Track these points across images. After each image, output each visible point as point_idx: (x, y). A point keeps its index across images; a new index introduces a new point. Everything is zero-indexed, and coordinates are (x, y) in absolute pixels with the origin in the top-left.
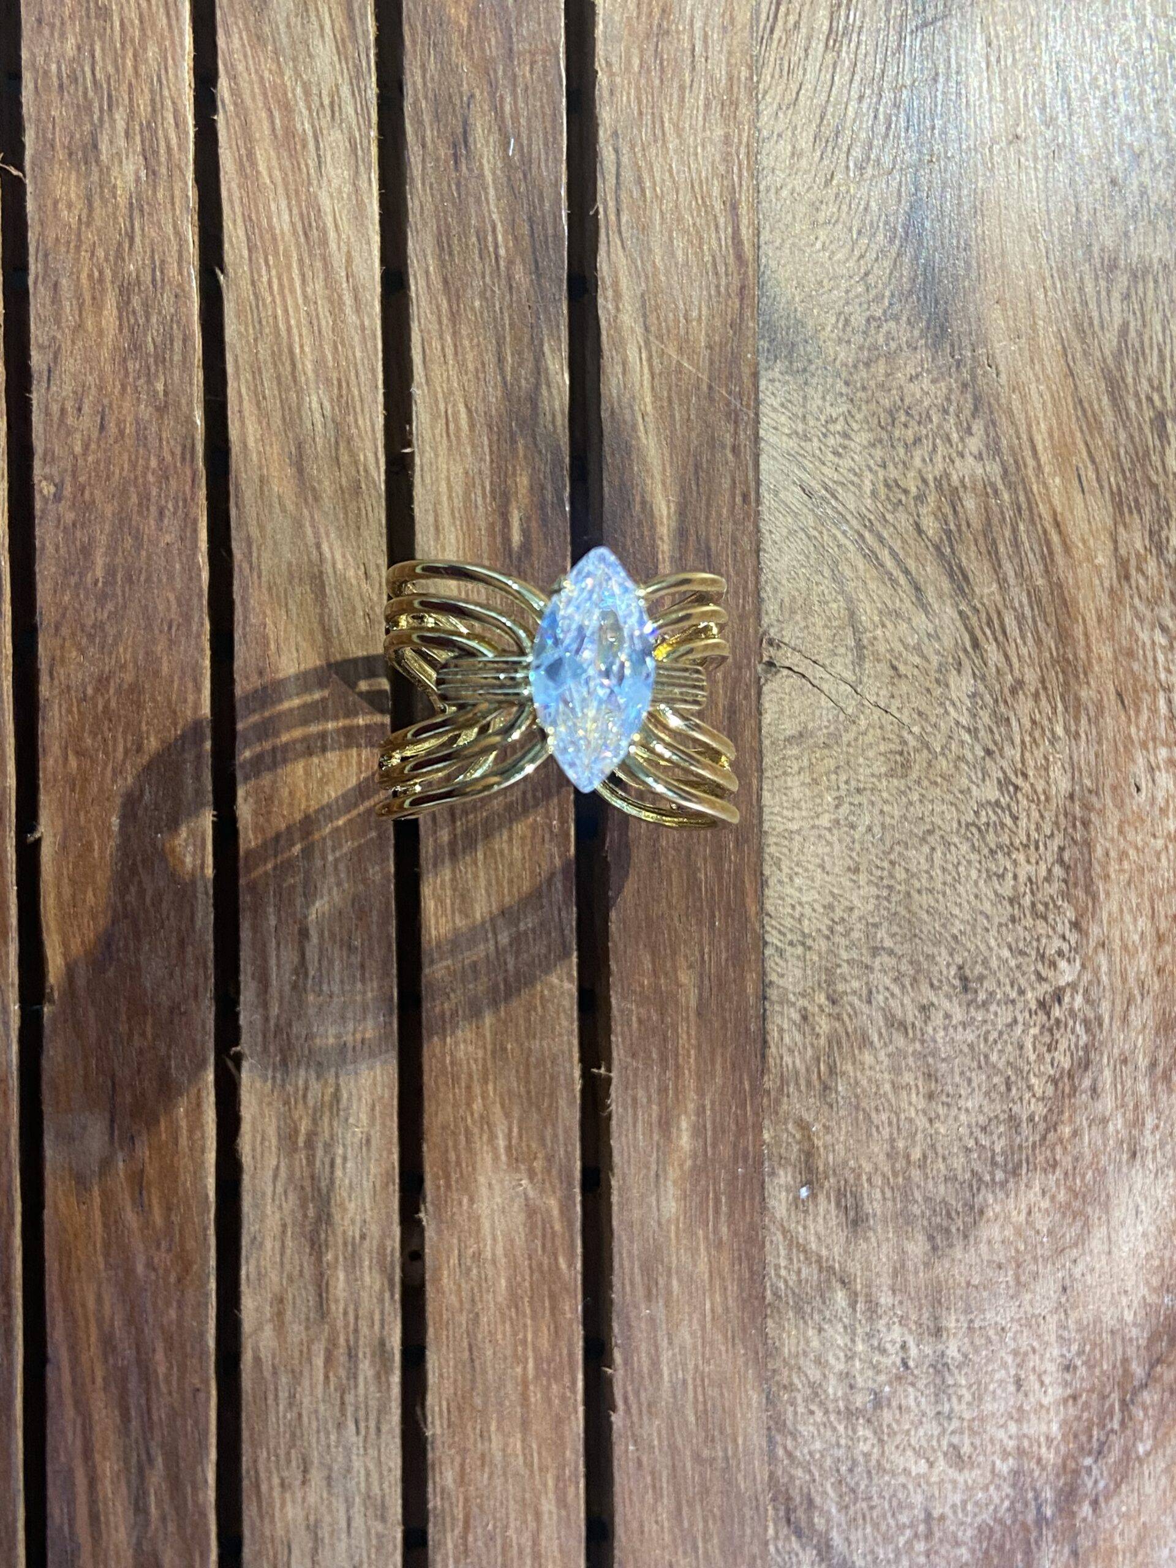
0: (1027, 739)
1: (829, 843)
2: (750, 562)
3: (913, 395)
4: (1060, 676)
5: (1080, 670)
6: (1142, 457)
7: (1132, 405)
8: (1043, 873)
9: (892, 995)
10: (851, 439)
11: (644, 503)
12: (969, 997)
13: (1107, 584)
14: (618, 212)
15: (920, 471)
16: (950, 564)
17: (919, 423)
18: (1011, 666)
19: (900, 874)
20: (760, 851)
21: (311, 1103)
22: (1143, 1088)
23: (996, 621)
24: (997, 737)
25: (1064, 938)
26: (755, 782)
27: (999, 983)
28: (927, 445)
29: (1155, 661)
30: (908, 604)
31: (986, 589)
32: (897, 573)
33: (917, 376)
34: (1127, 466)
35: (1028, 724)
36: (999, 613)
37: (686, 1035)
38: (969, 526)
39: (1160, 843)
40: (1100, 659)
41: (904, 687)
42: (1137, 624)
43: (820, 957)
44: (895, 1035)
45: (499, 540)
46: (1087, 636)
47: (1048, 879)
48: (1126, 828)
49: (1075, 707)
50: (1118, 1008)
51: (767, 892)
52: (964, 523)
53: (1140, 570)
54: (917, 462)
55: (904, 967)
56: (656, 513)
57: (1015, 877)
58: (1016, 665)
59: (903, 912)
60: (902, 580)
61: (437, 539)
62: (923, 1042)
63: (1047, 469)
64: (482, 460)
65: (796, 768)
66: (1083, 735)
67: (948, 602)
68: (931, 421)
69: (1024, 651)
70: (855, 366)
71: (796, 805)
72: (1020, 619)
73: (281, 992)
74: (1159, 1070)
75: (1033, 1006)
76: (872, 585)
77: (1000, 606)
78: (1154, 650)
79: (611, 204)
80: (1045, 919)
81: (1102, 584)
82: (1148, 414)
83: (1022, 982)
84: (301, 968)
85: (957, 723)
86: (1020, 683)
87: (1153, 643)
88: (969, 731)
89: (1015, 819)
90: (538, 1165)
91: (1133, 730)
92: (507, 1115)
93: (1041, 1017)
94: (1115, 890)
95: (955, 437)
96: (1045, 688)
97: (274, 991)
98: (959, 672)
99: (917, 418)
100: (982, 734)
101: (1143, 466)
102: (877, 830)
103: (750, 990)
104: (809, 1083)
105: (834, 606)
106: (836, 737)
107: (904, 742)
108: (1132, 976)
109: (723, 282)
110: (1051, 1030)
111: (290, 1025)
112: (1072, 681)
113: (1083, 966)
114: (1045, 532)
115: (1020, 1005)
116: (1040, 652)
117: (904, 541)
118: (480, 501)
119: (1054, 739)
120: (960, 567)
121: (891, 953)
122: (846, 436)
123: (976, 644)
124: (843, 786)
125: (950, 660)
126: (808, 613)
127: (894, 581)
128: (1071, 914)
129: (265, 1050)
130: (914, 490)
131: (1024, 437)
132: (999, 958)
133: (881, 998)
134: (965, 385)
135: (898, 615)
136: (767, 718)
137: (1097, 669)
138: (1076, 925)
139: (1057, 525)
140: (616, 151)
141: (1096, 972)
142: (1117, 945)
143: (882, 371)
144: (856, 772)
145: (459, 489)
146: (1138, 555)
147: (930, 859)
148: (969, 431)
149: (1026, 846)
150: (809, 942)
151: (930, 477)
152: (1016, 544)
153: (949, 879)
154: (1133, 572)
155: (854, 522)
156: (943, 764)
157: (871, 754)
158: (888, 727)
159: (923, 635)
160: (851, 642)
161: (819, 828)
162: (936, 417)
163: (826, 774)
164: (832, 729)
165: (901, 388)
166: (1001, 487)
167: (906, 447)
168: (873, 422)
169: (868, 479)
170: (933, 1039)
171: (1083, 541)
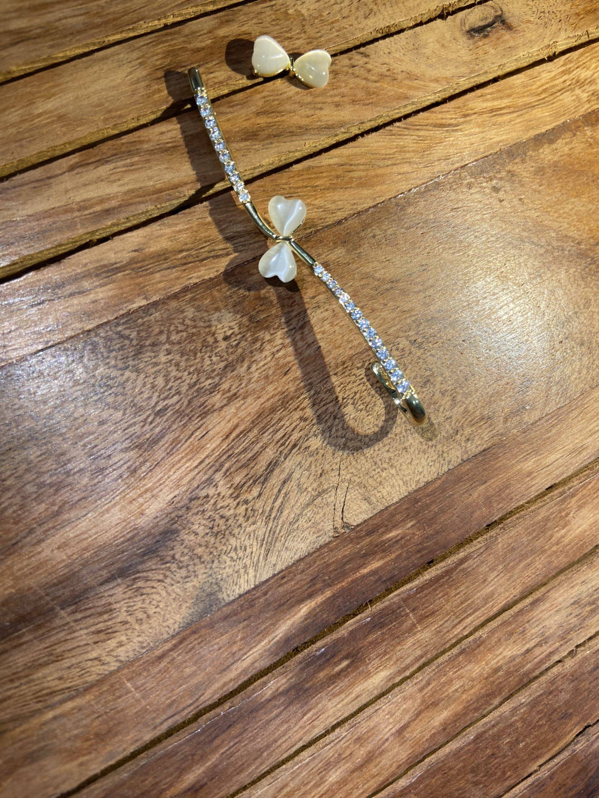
0: (322, 404)
1: (401, 465)
2: (308, 560)
3: (204, 530)
4: (290, 403)
5: (283, 396)
6: (180, 414)
7: (157, 430)
9: (444, 409)
10: (236, 547)
11: (306, 619)
12: (431, 378)
13: (242, 402)
14: (188, 707)
15: (235, 508)
16: (267, 474)
17: (214, 520)
18: (296, 426)
20: (416, 491)
21: (580, 611)
23: (281, 442)
24: (327, 417)
26: (393, 507)
27: (420, 368)
28: (222, 512)
29: (264, 365)
30: (292, 483)
31: (270, 454)
32: (282, 495)
33: (194, 532)
34: (187, 418)
36: (278, 442)
37: (495, 483)
38: (248, 474)
39: (337, 328)
40: (275, 389)
41: (327, 467)
42: (253, 381)
43: (444, 445)
44: (458, 401)
45: (350, 670)
46: (268, 400)
48: (336, 346)
49: (300, 390)
50: (406, 315)
51: (430, 480)
52: (247, 477)
53: (229, 391)
54: (232, 512)
55: (432, 410)
56: (308, 611)
58: (295, 424)
60: (283, 492)
61: (361, 695)
62: (455, 388)
63: (206, 454)
64: (321, 697)
65: (379, 494)
66: (309, 381)
67: (283, 467)
68: (211, 515)
69: (288, 424)
70: (203, 562)
71: (393, 486)
72: (276, 431)
73: (550, 647)
75: (422, 351)
76: (292, 502)
77: (273, 444)
78: (260, 368)
79: (186, 712)
81: (243, 404)
82: (158, 420)
83: (415, 359)
84: (539, 645)
85: (330, 437)
86: (302, 419)
87: (257, 369)
88: (331, 430)
89: (355, 393)
90: (563, 514)
91: (297, 361)
93: (424, 345)
95: (212, 501)
96: (298, 407)
97: (551, 650)
98: (309, 447)
99: (212, 523)
100: (329, 425)
101: (183, 411)
102: (387, 448)
103: (468, 467)
104: (490, 426)
105: (308, 514)
106: (359, 484)
107: (348, 456)
108: (391, 316)
109: (196, 642)
110: (428, 339)
111: (559, 636)
112: (290, 397)
113: (398, 337)
114: (234, 440)
115: (424, 356)
116: (284, 416)
117: (268, 499)
118: (337, 688)
119: (317, 393)
120: (266, 470)
121: (429, 418)
122: (236, 549)
123: (295, 446)
124: (377, 471)
125: (306, 453)
126: (316, 524)
127: (286, 495)
129: (571, 639)
130: (244, 507)
131: (197, 471)
132: (411, 373)
133: (448, 413)
134: (188, 509)
135: (299, 485)
136: (366, 517)
137: (279, 389)
139: (227, 436)
140: (161, 723)
141: (398, 330)
143: (200, 549)
144: (369, 469)
145: (337, 699)
146: (223, 394)
148: (207, 496)
150: (441, 453)
151: (235, 503)
152: (245, 450)
154: (232, 393)
155: (270, 525)
156: (349, 435)
157: (359, 467)
158: (346, 465)
159: (302, 470)
160: (320, 499)
161: (397, 472)
162: (208, 514)
163: (375, 480)
164: (357, 488)
165: (203, 537)
166: (224, 469)
167: (227, 520)
168: (224, 541)
169: (249, 529)
170: (453, 384)
171: (229, 421)
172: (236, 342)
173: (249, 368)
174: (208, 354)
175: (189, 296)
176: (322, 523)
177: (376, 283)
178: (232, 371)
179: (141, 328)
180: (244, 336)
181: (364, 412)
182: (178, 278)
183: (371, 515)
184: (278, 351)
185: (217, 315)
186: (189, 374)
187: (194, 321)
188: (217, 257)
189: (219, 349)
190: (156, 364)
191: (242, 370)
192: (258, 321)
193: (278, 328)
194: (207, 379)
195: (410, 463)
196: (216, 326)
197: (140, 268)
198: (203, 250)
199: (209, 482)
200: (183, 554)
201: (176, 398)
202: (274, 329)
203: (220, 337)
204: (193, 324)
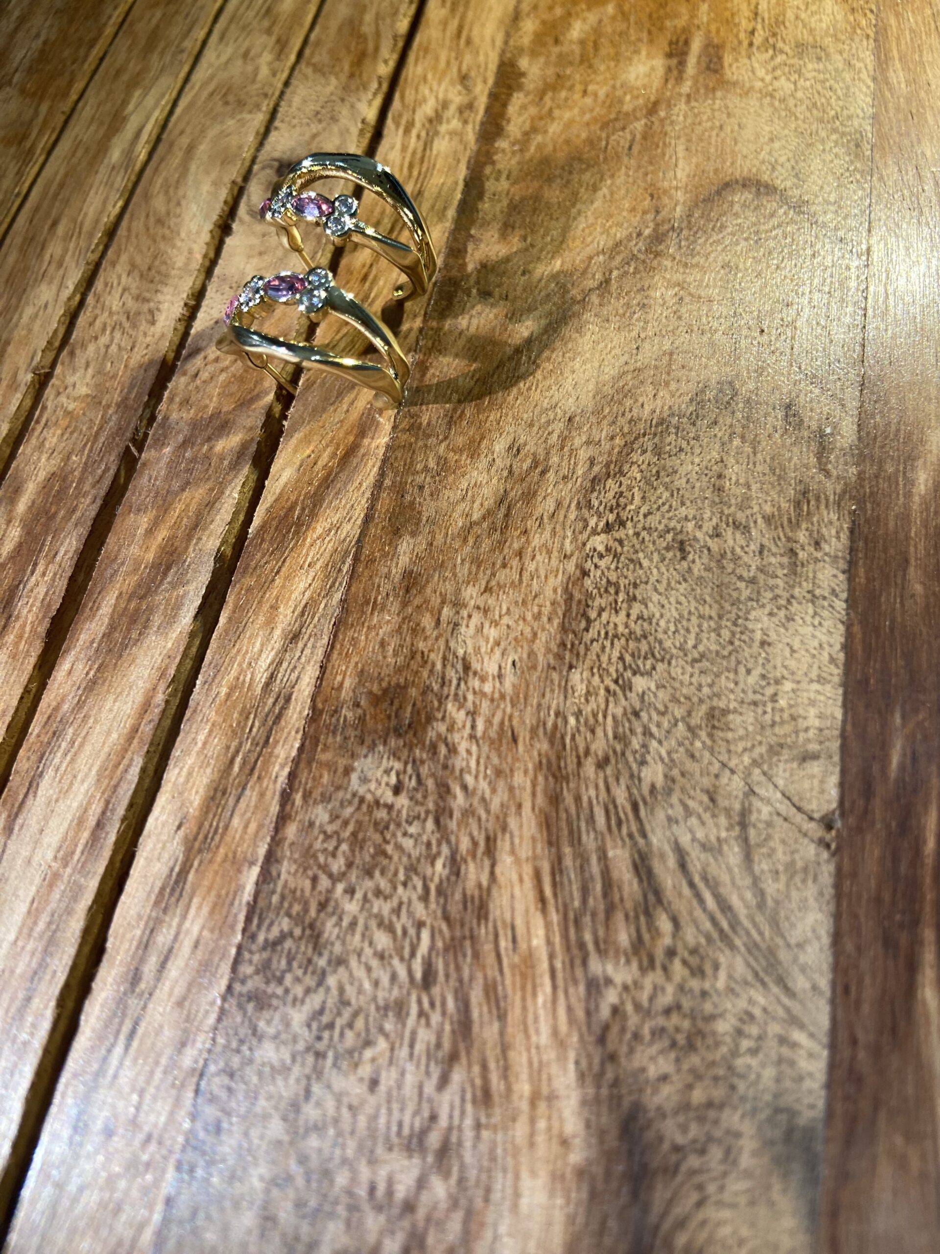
0: (601, 719)
1: (785, 667)
2: (845, 926)
3: (667, 1060)
4: (562, 765)
5: (544, 767)
6: (453, 947)
8: (605, 615)
9: (742, 548)
10: (735, 1028)
12: (679, 537)
13: (507, 836)
15: (668, 979)
16: (649, 883)
17: (664, 1029)
18: (606, 781)
19: (726, 634)
20: (847, 672)
22: (555, 459)
23: (613, 822)
24: (627, 726)
25: (596, 566)
26: (849, 727)
27: (654, 543)
28: (658, 1005)
29: (478, 763)
30: (693, 855)
31: (619, 854)
32: (701, 885)
33: (659, 1080)
34: (468, 943)
35: (599, 732)
36: (609, 829)
37: (918, 549)
39: (505, 620)
40: (526, 772)
41: (706, 782)
42: (487, 795)
43: (800, 584)
44: (743, 521)
46: (534, 794)
47: (601, 610)
48: (529, 636)
49: (555, 737)
50: (562, 512)
51: (843, 640)
52: (631, 919)
53: (475, 844)
54: (670, 989)
55: (730, 567)
57: (628, 615)
58: (601, 782)
59: (727, 606)
60: (697, 879)
62: (722, 512)
63: (544, 956)
65: (811, 734)
66: (552, 713)
67: (655, 849)
68: (651, 1029)
69: (592, 792)
70: (723, 1104)
71: (812, 703)
72: (591, 819)
74: (539, 469)
75: (629, 524)
76: (725, 878)
77: (608, 837)
78: (478, 772)
80: (608, 581)
81: (511, 838)
82: (436, 991)
83: (635, 541)
85: (660, 742)
86: (602, 764)
87: (476, 777)
88: (651, 735)
89: (621, 658)
91: (509, 710)
93: (624, 515)
94: (549, 593)
95: (629, 1008)
96: (578, 757)
98: (653, 786)
99: (665, 1036)
100: (639, 730)
101: (453, 939)
102: (742, 670)
103: (862, 571)
104: (818, 499)
105: (765, 866)
106: (772, 752)
107: (711, 736)
108: (547, 534)
110: (618, 505)
112: (553, 759)
113: (584, 544)
114: (555, 895)
115: (640, 526)
116: (578, 788)
119: (578, 714)
120: (641, 880)
121: (741, 578)
122: (739, 1032)
123: (635, 807)
124: (769, 709)
125: (660, 798)
126: (790, 866)
127: (705, 879)
128: (588, 582)
130: (677, 962)
131: (561, 993)
132: (651, 560)
133: (753, 547)
134: (612, 1057)
135: (704, 846)
136: (834, 779)
137: (530, 766)
138: (585, 573)
139: (542, 900)
141: (575, 539)
142: (555, 554)
143: (695, 1093)
144: (756, 719)
146: (474, 857)
147: (698, 640)
148: (615, 1010)
149: (616, 636)
150: (809, 596)
151: (659, 971)
152: (585, 891)
153: (685, 623)
154: (482, 843)
155: (738, 942)
156: (679, 712)
157: (741, 732)
158: (723, 750)
159: (682, 823)
160: (752, 832)
161: (794, 681)
162: (646, 1031)
163: (782, 722)
164: (775, 759)
165: (679, 1071)
166: (591, 947)
167: (679, 1007)
168: (710, 1041)
169: (721, 983)
170: (713, 513)
171: (521, 880)
172: (414, 778)
173: (465, 787)
174: (399, 834)
175: (298, 798)
176: (797, 857)
177: (485, 525)
178: (451, 816)
179: (286, 905)
180: (414, 761)
181: (660, 667)
182: (262, 795)
183: (838, 769)
184: (473, 727)
185: (354, 777)
186: (405, 884)
187: (337, 817)
188: (279, 717)
189: (404, 812)
190: (353, 924)
191: (459, 800)
192: (410, 726)
193: (440, 703)
194: (433, 864)
195: (793, 651)
196: (369, 791)
197: (206, 837)
198: (255, 730)
199: (594, 987)
200: (684, 1129)
201: (425, 935)
202: (438, 710)
203: (388, 797)
204: (339, 822)
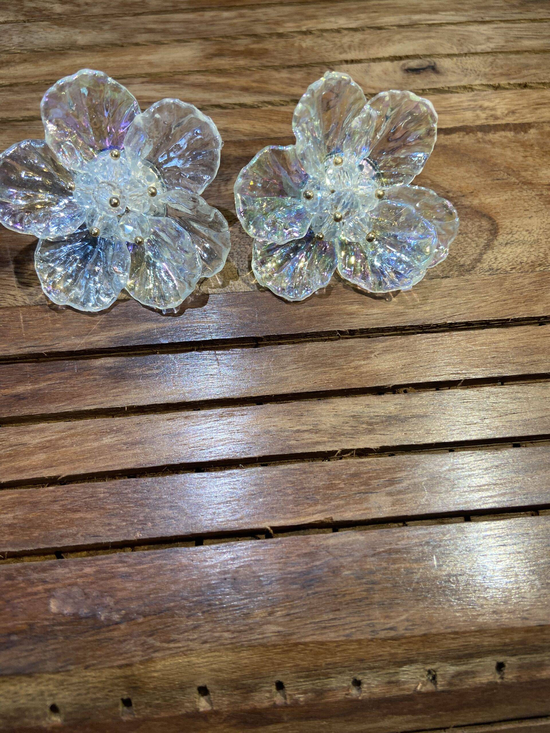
14: (46, 346)
21: (356, 425)
64: (130, 384)
73: (319, 437)
84: (310, 431)
90: (368, 350)
92: (353, 361)
111: (331, 433)
118: (144, 383)
129: (340, 441)
145: (140, 391)
